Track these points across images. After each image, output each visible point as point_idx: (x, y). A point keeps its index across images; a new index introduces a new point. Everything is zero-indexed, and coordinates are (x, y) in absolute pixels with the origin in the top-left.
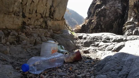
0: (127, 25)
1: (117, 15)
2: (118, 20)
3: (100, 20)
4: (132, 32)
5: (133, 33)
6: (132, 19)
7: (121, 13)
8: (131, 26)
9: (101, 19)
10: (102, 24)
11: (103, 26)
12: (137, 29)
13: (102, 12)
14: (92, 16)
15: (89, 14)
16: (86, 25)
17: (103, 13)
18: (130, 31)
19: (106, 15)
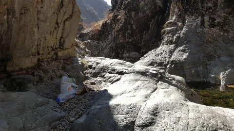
0: (168, 27)
1: (155, 9)
2: (157, 17)
3: (130, 17)
4: (173, 37)
5: (173, 39)
6: (174, 18)
7: (162, 6)
8: (172, 29)
9: (131, 14)
10: (132, 22)
11: (134, 27)
12: (179, 33)
13: (133, 3)
14: (119, 8)
15: (114, 4)
16: (108, 24)
17: (135, 5)
18: (170, 37)
19: (139, 8)
